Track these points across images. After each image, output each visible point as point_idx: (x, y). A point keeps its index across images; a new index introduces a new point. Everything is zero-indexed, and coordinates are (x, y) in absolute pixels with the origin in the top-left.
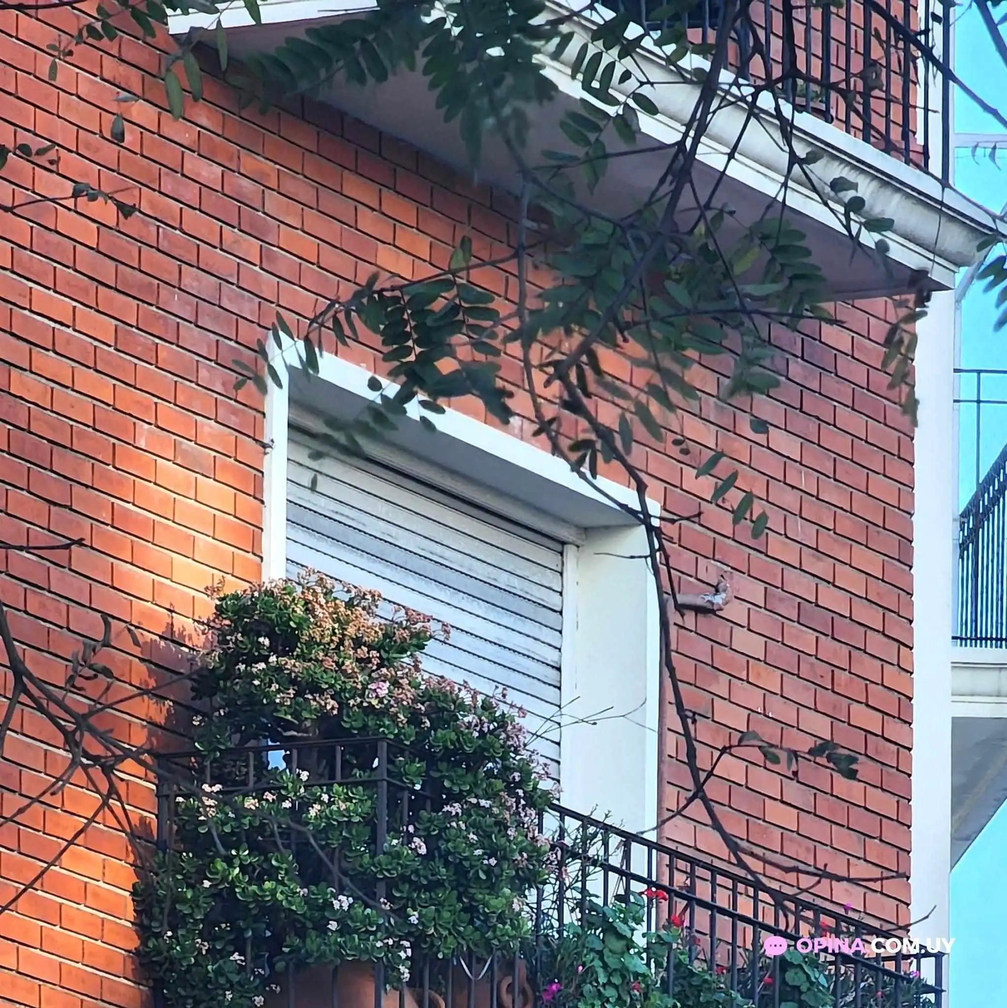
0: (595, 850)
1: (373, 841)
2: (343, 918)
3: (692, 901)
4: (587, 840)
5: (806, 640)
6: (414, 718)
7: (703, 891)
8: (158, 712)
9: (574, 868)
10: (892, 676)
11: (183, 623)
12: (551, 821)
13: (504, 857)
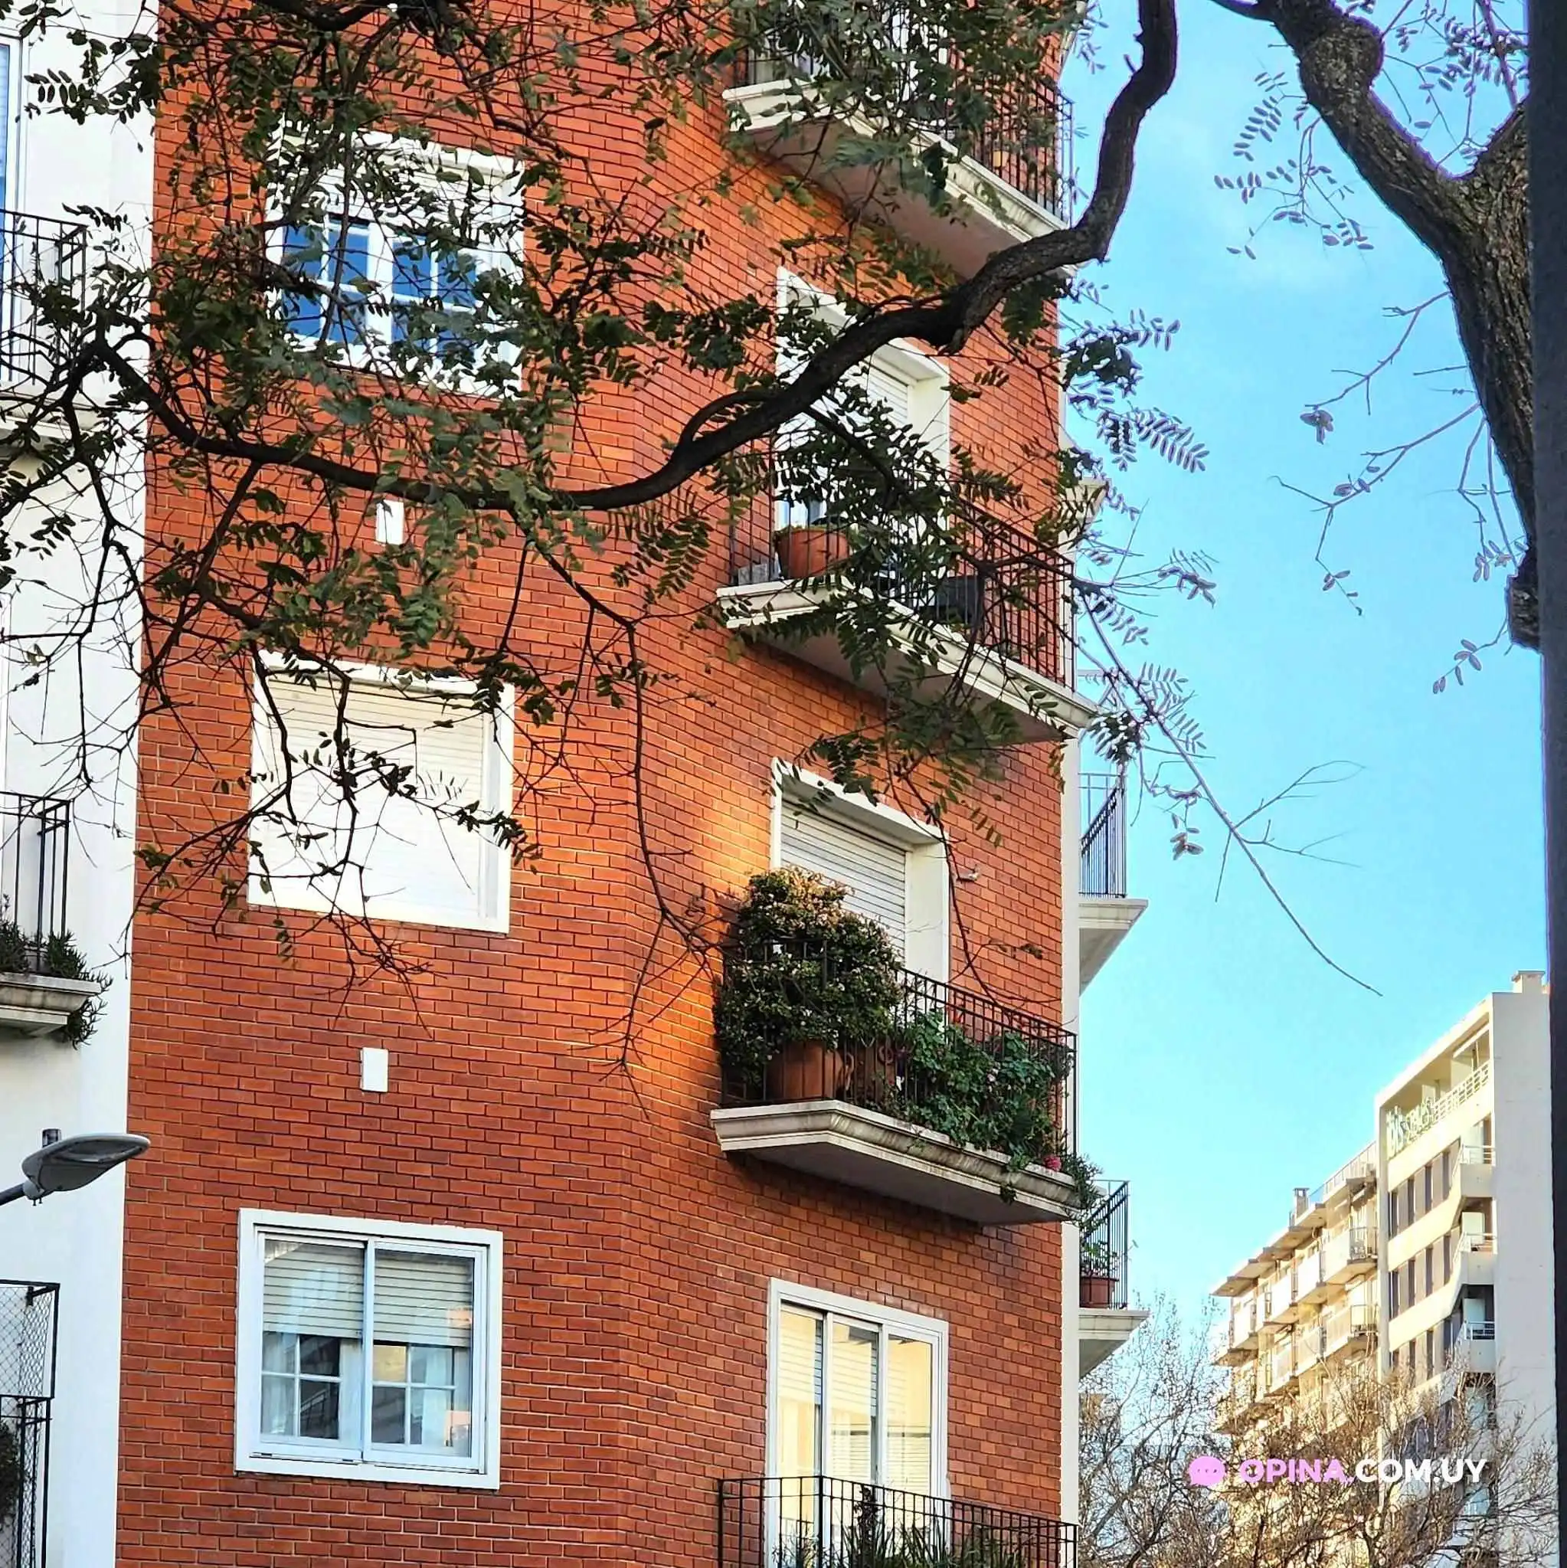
0: (921, 989)
1: (821, 986)
2: (808, 1019)
3: (965, 1012)
4: (917, 984)
5: (1014, 894)
6: (839, 930)
7: (969, 1007)
8: (724, 928)
9: (912, 996)
10: (1052, 910)
11: (734, 888)
12: (901, 976)
13: (880, 992)
